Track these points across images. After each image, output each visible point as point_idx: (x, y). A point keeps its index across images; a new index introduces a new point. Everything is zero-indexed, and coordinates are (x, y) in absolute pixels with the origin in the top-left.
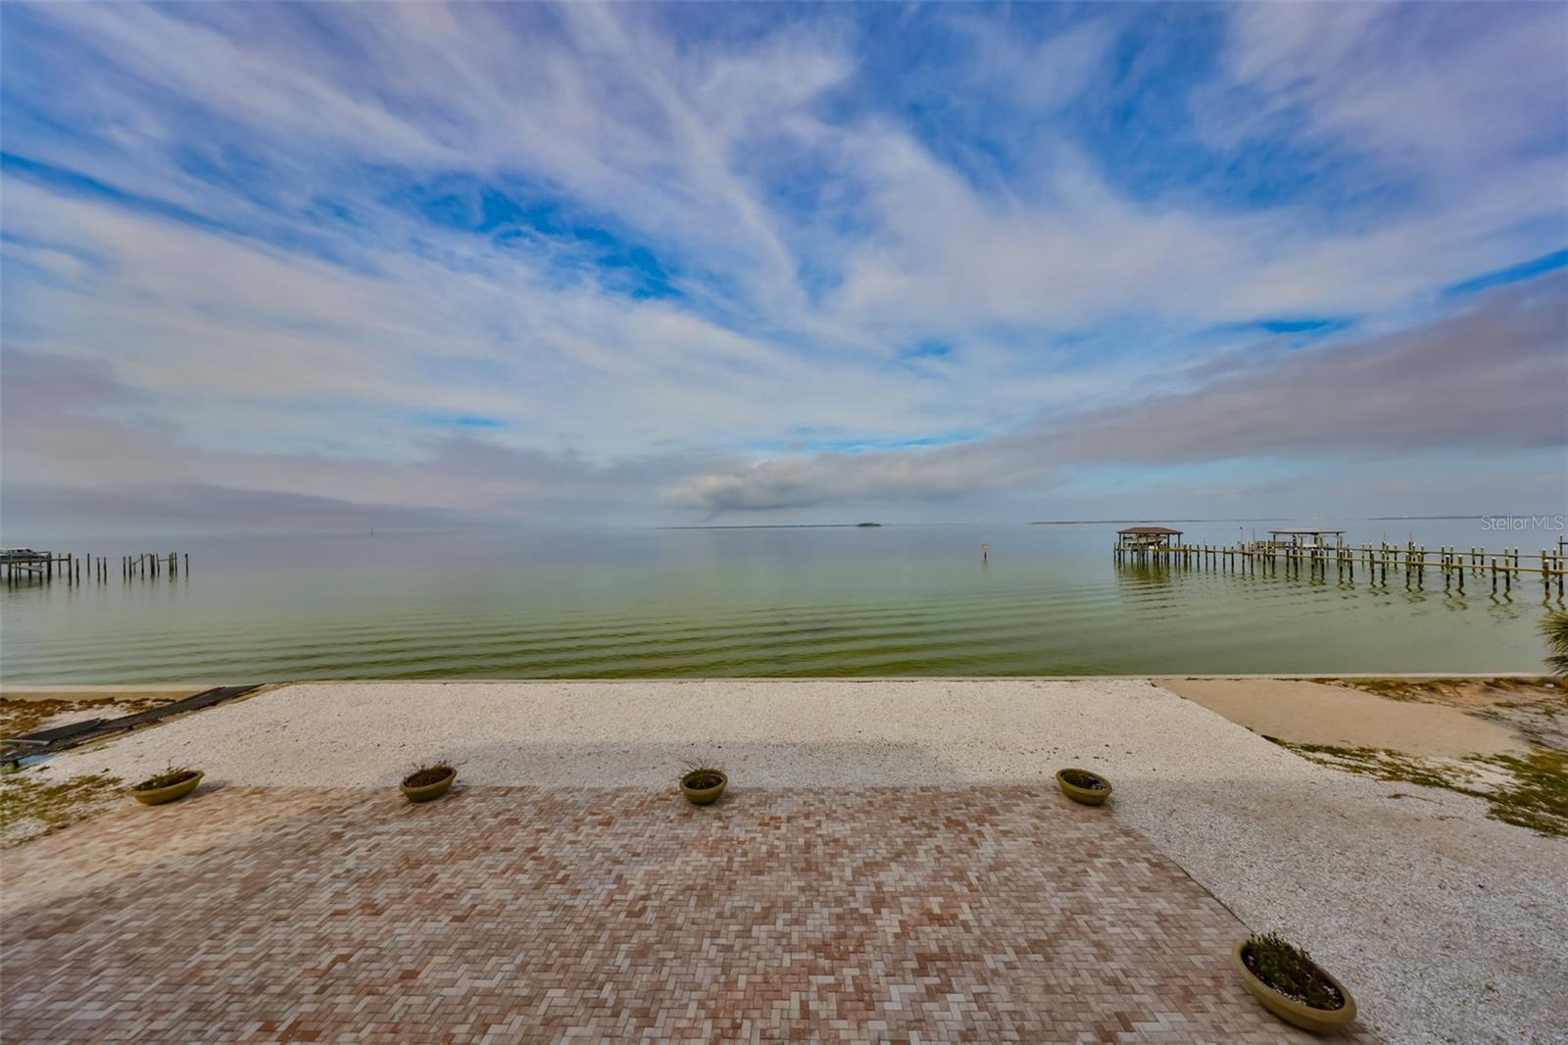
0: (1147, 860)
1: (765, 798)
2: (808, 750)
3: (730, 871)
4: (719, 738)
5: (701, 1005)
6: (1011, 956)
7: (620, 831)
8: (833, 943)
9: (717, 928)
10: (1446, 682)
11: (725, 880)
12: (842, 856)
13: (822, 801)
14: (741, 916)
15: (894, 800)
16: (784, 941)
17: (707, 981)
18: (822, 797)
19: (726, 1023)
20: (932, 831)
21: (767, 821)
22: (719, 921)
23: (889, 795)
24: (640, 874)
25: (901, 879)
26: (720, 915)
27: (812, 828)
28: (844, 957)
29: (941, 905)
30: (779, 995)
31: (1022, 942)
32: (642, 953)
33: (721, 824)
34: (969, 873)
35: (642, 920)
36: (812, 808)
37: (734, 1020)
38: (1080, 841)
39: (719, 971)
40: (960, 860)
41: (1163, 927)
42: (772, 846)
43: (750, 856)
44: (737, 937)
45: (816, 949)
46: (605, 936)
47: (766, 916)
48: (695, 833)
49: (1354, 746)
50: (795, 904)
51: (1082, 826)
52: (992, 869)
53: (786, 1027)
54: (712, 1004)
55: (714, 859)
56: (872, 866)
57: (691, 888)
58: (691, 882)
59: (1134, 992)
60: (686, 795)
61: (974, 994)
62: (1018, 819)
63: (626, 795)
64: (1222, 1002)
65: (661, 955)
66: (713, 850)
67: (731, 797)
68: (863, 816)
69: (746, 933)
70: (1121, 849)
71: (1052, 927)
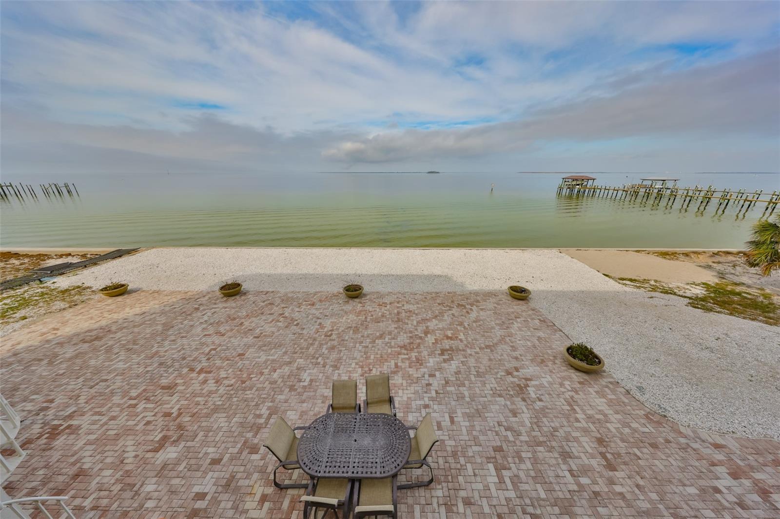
0: (539, 319)
1: (380, 295)
2: (399, 277)
3: (366, 321)
4: (359, 272)
5: (357, 364)
6: (478, 350)
7: (319, 307)
8: (408, 345)
9: (362, 340)
10: (695, 253)
11: (364, 324)
12: (412, 316)
13: (405, 297)
14: (371, 337)
15: (436, 297)
16: (389, 345)
17: (358, 357)
18: (405, 295)
19: (367, 369)
20: (451, 308)
21: (381, 304)
22: (362, 338)
23: (434, 295)
24: (329, 323)
25: (436, 325)
26: (363, 336)
27: (400, 307)
28: (412, 350)
29: (452, 334)
30: (386, 360)
31: (483, 345)
32: (333, 348)
33: (361, 305)
34: (465, 323)
35: (331, 338)
36: (400, 299)
37: (369, 368)
38: (513, 313)
39: (363, 354)
40: (462, 319)
41: (539, 341)
42: (383, 313)
43: (374, 317)
44: (370, 343)
45: (401, 347)
46: (317, 343)
47: (381, 337)
48: (351, 308)
49: (641, 279)
50: (393, 333)
51: (515, 307)
52: (474, 322)
53: (389, 370)
54: (361, 364)
55: (359, 317)
56: (424, 320)
57: (350, 327)
58: (350, 325)
59: (523, 361)
60: (346, 294)
61: (461, 361)
62: (488, 304)
63: (320, 294)
64: (555, 363)
65: (340, 349)
66: (359, 314)
67: (365, 295)
68: (422, 303)
69: (374, 342)
70: (529, 315)
71: (495, 341)
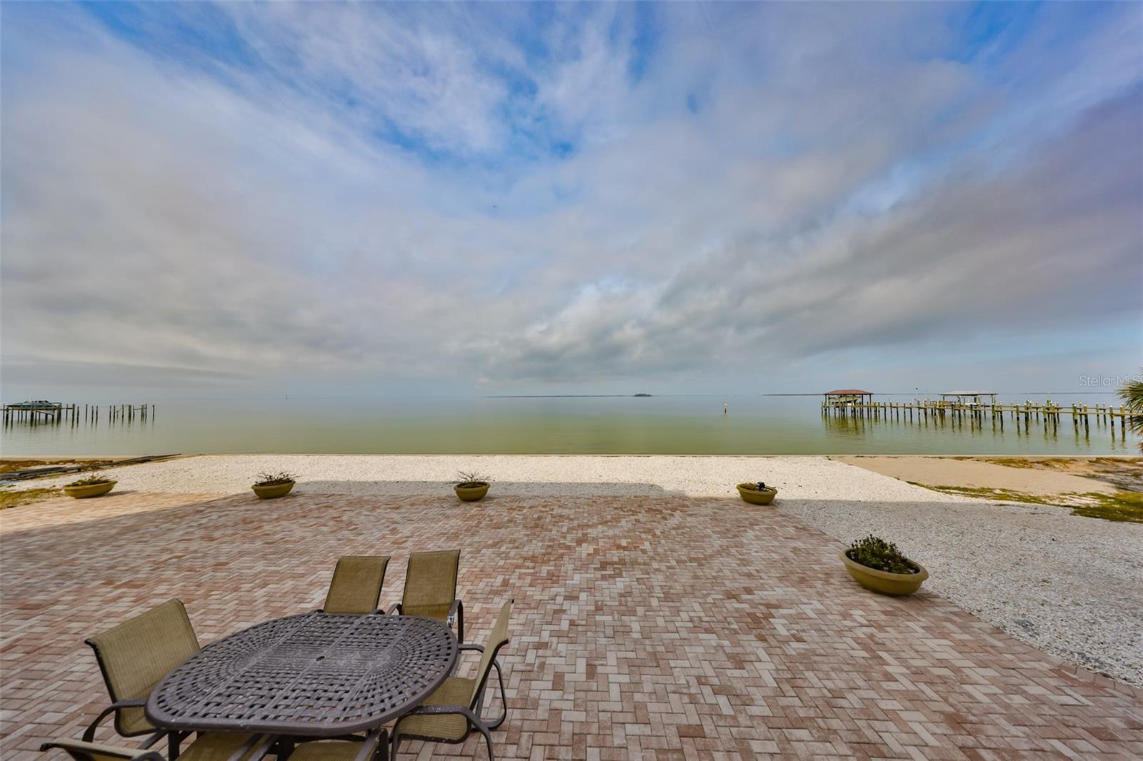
0: (796, 527)
1: (517, 499)
3: (477, 527)
6: (673, 563)
7: (404, 511)
8: (540, 556)
10: (1058, 461)
11: (472, 530)
12: (563, 522)
13: (559, 501)
15: (612, 501)
16: (503, 555)
18: (559, 499)
20: (635, 513)
21: (514, 507)
23: (610, 499)
24: (410, 528)
25: (603, 532)
27: (546, 511)
28: (545, 562)
29: (628, 543)
30: (489, 576)
31: (684, 558)
33: (479, 509)
34: (656, 530)
35: (402, 546)
36: (550, 503)
38: (746, 519)
40: (652, 525)
41: (795, 554)
42: (513, 518)
43: (494, 522)
45: (526, 559)
46: (371, 551)
48: (458, 512)
49: (977, 487)
50: (519, 540)
51: (752, 513)
52: (673, 529)
55: (467, 522)
56: (584, 526)
57: (444, 534)
58: (446, 531)
59: (761, 578)
60: (458, 496)
61: (637, 579)
62: (702, 509)
63: (414, 498)
64: (828, 583)
66: (468, 519)
67: (488, 499)
68: (586, 507)
70: (777, 522)
71: (710, 551)
